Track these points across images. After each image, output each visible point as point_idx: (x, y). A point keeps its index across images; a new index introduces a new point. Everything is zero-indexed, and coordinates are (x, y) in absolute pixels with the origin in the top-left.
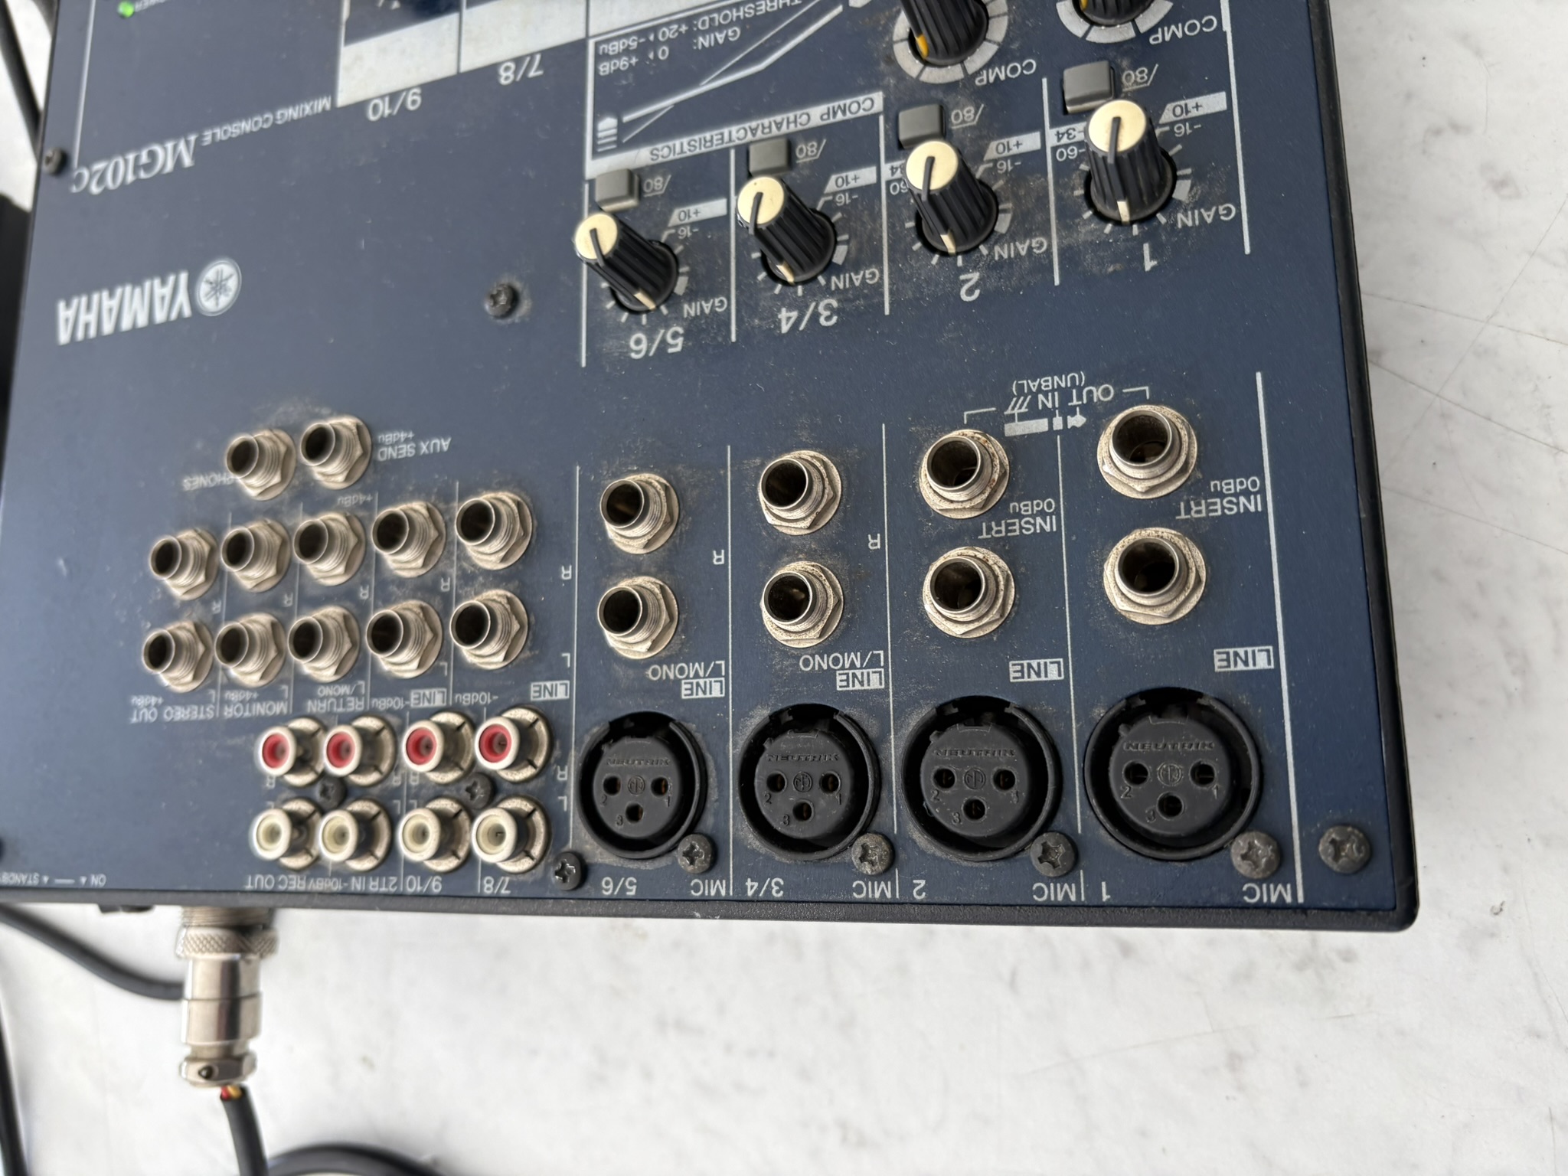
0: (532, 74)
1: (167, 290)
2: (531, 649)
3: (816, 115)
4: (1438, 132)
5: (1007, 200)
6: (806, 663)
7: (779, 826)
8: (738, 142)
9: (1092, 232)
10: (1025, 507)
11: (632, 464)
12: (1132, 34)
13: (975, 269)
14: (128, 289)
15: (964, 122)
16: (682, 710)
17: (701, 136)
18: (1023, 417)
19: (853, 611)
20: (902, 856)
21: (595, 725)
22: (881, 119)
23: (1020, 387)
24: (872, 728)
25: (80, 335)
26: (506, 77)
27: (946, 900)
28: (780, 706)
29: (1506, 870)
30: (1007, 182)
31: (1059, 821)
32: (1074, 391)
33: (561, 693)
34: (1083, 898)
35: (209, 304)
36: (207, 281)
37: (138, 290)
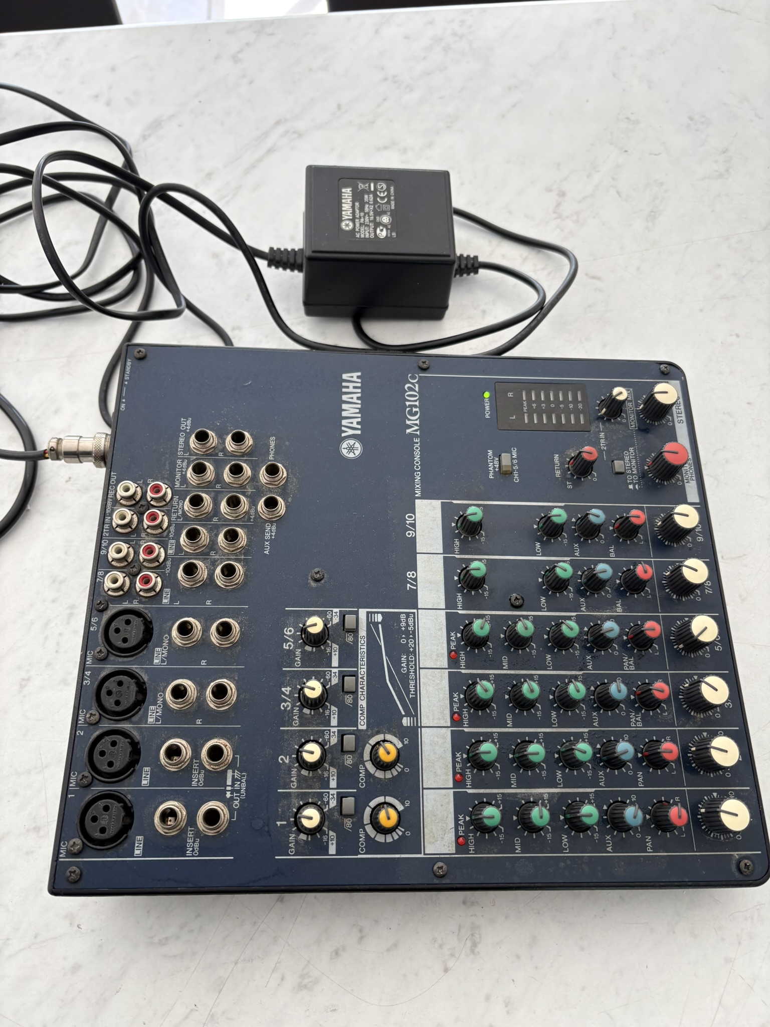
0: (408, 585)
1: (355, 425)
2: (183, 588)
3: (363, 703)
4: (361, 931)
5: (313, 774)
6: (161, 695)
7: (106, 684)
8: (359, 671)
9: (295, 804)
10: (202, 776)
11: (244, 629)
12: (365, 823)
13: (290, 761)
14: (359, 406)
15: (347, 760)
16: (151, 648)
17: (365, 657)
18: (233, 776)
19: (176, 713)
20: (92, 727)
21: (151, 614)
22: (356, 728)
23: (244, 776)
24: (135, 719)
25: (344, 384)
26: (410, 574)
27: (76, 742)
28: (147, 685)
29: (92, 931)
30: (320, 775)
31: (96, 781)
32: (239, 794)
33: (165, 601)
34: (70, 788)
35: (345, 445)
36: (355, 443)
37: (358, 411)
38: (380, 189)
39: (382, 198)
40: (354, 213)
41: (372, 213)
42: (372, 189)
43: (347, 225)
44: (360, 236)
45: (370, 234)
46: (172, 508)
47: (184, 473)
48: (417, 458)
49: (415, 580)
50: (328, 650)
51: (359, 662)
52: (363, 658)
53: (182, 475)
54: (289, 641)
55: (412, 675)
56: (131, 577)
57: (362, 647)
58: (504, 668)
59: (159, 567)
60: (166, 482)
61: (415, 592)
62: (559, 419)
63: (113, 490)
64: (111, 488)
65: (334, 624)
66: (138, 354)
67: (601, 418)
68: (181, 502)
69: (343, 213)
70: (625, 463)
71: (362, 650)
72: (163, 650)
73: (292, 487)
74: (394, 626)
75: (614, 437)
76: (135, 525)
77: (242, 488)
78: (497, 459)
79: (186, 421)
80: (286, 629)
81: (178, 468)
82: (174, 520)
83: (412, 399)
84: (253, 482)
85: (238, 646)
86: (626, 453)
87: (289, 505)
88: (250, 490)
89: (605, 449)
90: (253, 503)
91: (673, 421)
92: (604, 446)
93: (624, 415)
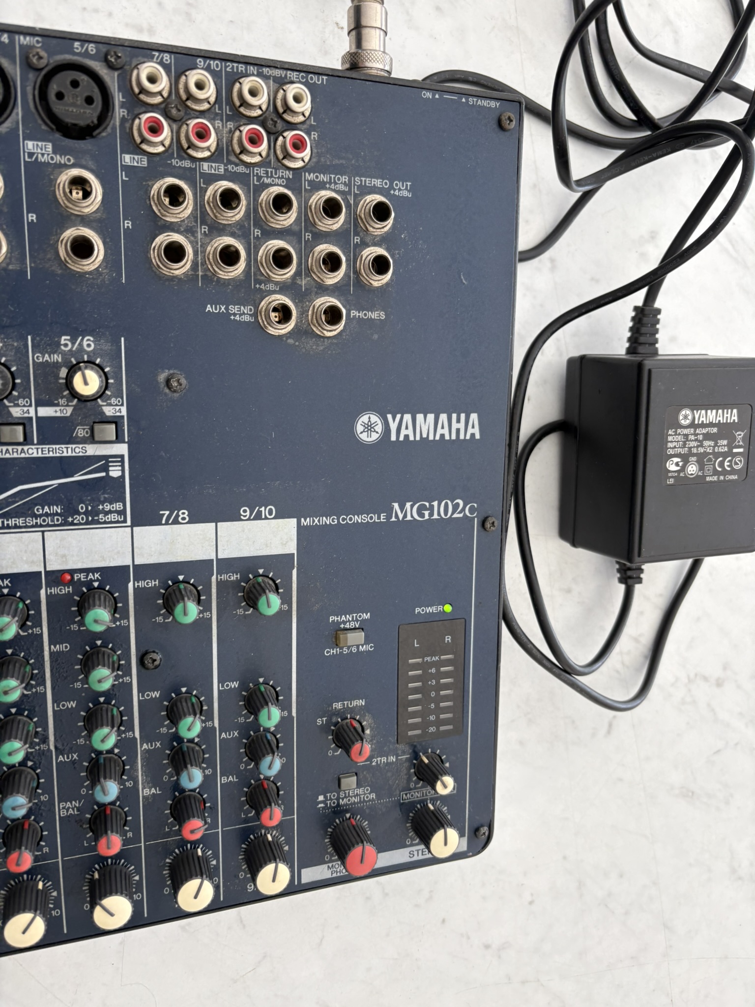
0: (167, 513)
1: (403, 432)
2: (148, 185)
8: (33, 447)
11: (89, 278)
14: (431, 438)
16: (51, 137)
17: (55, 455)
21: (104, 137)
25: (463, 416)
26: (184, 514)
33: (127, 158)
35: (374, 418)
36: (377, 432)
37: (425, 436)
38: (735, 460)
39: (721, 464)
40: (703, 425)
41: (701, 450)
42: (735, 450)
43: (686, 417)
44: (670, 435)
45: (673, 448)
46: (273, 168)
47: (328, 186)
48: (357, 519)
49: (176, 522)
50: (62, 401)
51: (47, 446)
52: (53, 451)
53: (324, 183)
54: (73, 344)
55: (32, 521)
56: (163, 106)
57: (70, 450)
58: (52, 647)
59: (180, 149)
60: (314, 160)
61: (156, 521)
62: (415, 703)
63: (298, 78)
64: (302, 76)
65: (102, 409)
66: (507, 117)
67: (416, 756)
68: (283, 182)
69: (703, 412)
70: (354, 789)
71: (65, 450)
72: (48, 155)
73: (310, 344)
74: (103, 494)
75: (389, 774)
76: (245, 112)
77: (308, 272)
78: (357, 626)
79: (406, 189)
80: (92, 339)
81: (334, 178)
82: (255, 172)
83: (440, 510)
84: (316, 287)
85: (61, 269)
86: (367, 790)
87: (282, 340)
88: (303, 282)
89: (374, 764)
90: (284, 288)
91: (412, 845)
92: (377, 762)
93: (420, 785)
